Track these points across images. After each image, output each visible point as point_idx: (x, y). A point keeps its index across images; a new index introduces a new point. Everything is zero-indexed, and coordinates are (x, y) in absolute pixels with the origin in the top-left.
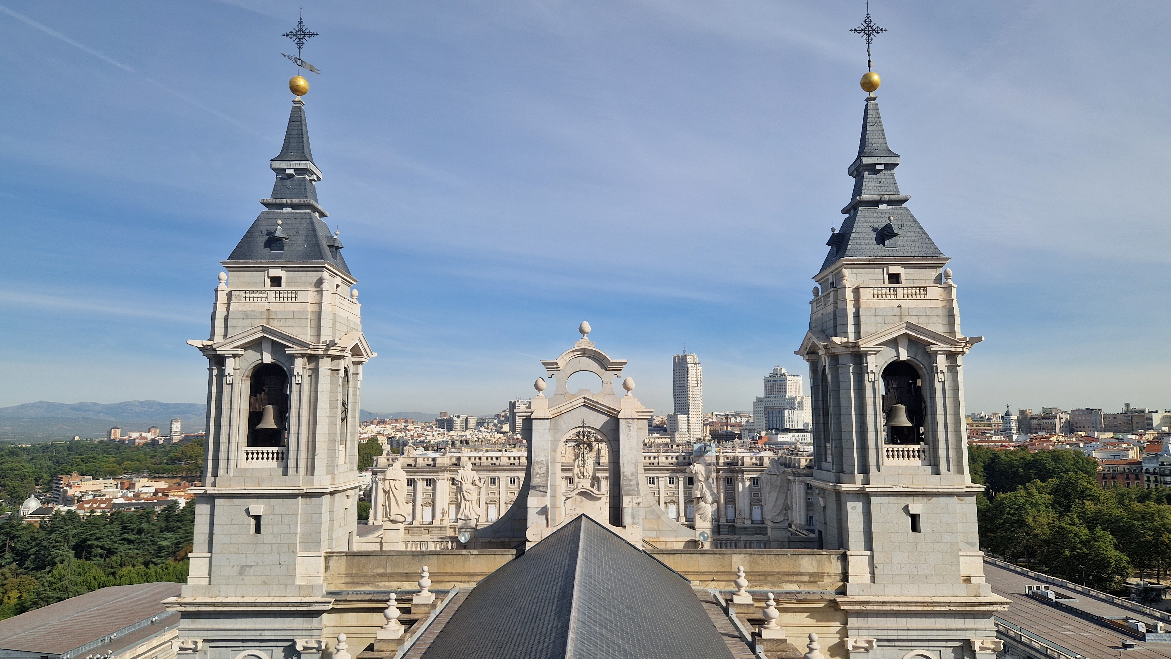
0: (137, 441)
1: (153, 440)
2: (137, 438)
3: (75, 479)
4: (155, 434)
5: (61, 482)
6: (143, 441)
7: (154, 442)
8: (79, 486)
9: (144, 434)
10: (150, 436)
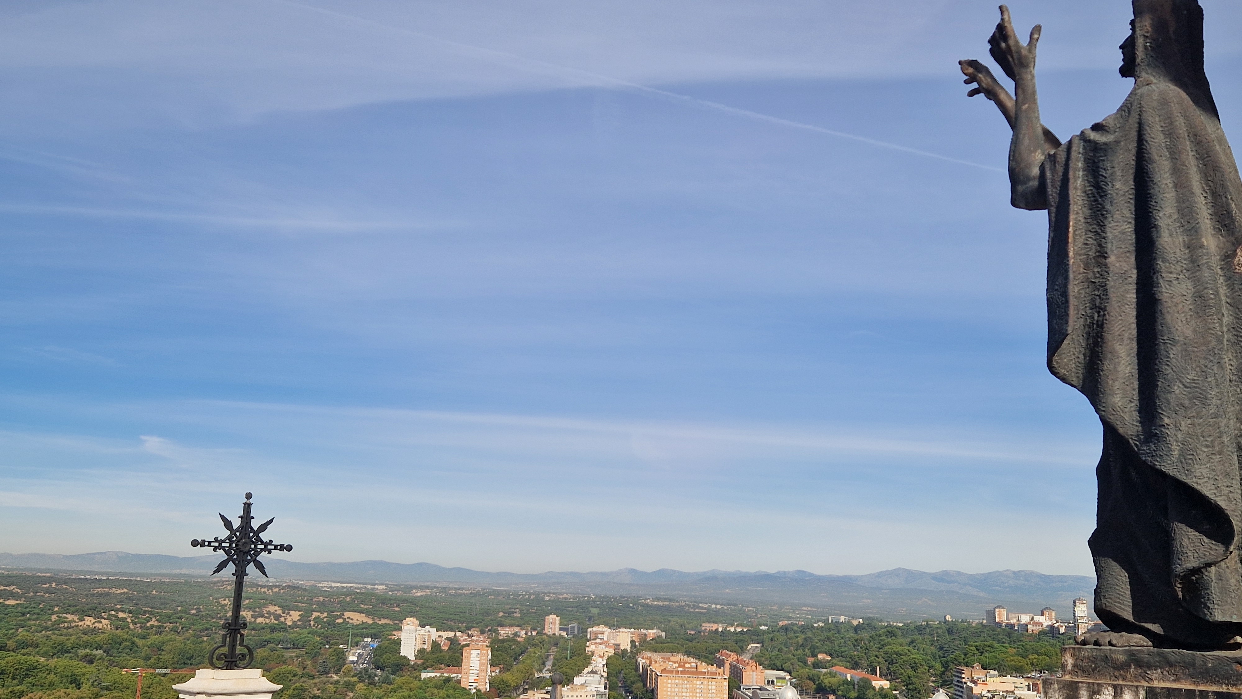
0: (1029, 627)
1: (1052, 626)
2: (1030, 623)
3: (978, 674)
4: (1050, 619)
5: (963, 676)
6: (1038, 627)
7: (1052, 631)
8: (984, 683)
9: (1037, 618)
10: (1045, 621)
